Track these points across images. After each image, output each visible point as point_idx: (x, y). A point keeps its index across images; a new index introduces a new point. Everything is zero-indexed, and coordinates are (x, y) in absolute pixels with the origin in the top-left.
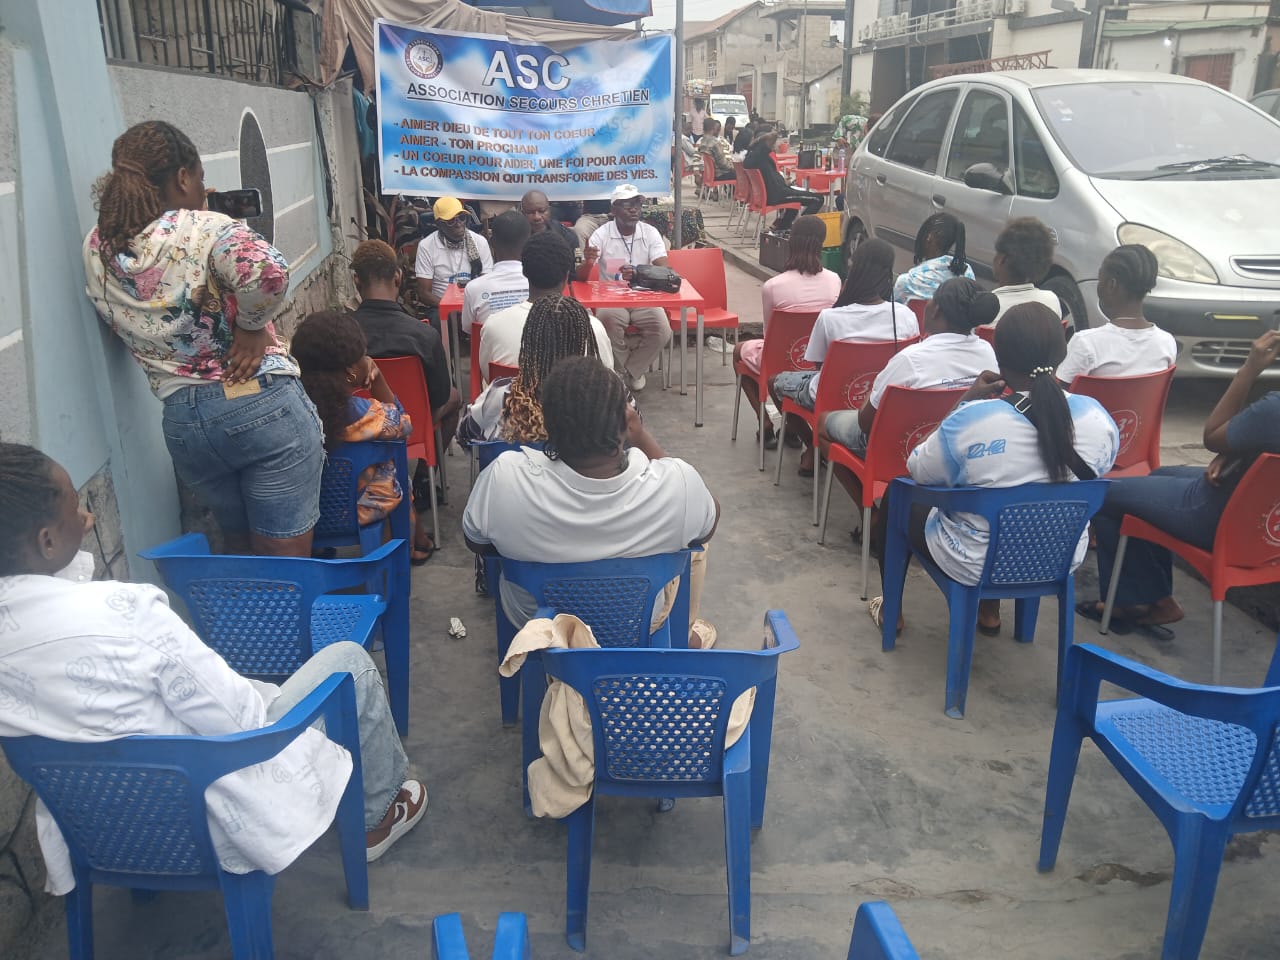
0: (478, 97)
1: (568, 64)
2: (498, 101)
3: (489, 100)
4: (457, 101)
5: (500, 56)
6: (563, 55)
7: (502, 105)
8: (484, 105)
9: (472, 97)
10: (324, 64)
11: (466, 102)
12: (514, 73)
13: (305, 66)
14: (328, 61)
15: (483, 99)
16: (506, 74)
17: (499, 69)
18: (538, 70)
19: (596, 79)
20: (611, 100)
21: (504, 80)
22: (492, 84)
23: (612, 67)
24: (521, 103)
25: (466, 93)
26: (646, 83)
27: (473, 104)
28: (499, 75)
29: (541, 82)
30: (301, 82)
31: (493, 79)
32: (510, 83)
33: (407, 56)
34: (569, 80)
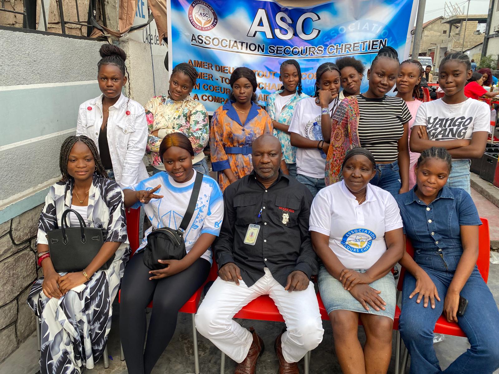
0: (244, 45)
1: (319, 19)
2: (259, 47)
3: (253, 47)
4: (227, 48)
5: (261, 13)
6: (314, 10)
7: (263, 51)
8: (249, 51)
9: (239, 45)
10: (121, 18)
11: (235, 49)
12: (273, 27)
13: (111, 22)
14: (124, 17)
15: (248, 46)
16: (266, 28)
17: (261, 24)
18: (293, 26)
19: (342, 30)
20: (351, 49)
21: (264, 33)
22: (254, 36)
23: (356, 19)
24: (277, 50)
25: (236, 42)
26: (385, 34)
27: (240, 50)
28: (260, 29)
29: (295, 34)
30: (102, 33)
31: (256, 32)
32: (269, 35)
33: (190, 14)
34: (319, 31)
